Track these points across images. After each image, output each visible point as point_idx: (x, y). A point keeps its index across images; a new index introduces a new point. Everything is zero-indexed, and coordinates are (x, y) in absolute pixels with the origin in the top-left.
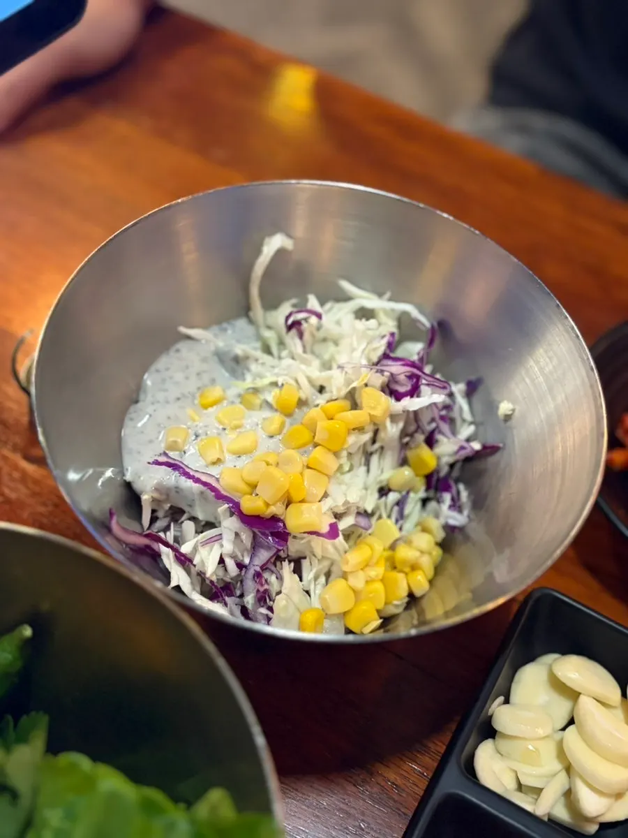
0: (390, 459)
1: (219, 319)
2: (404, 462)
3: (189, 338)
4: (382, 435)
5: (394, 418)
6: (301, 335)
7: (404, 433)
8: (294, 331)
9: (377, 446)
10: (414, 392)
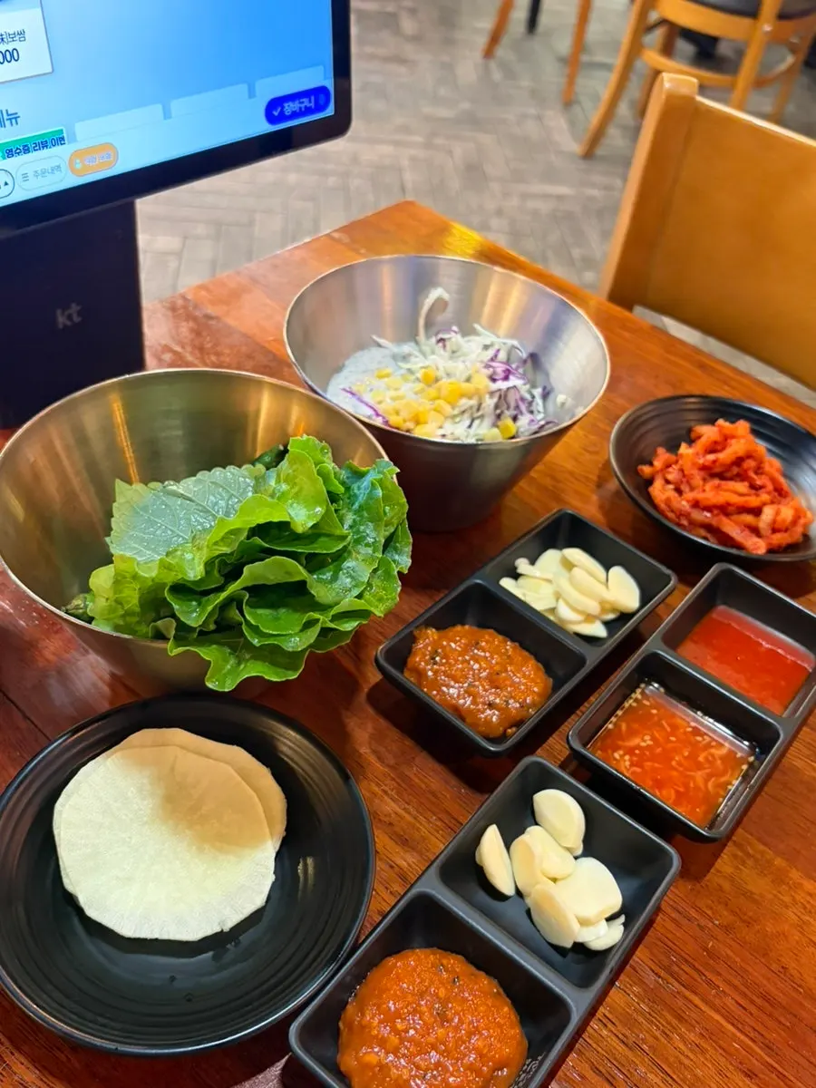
0: (488, 421)
1: (400, 340)
2: (495, 425)
3: (379, 345)
4: (483, 405)
5: (492, 394)
6: (444, 346)
7: (497, 407)
8: (441, 344)
9: (480, 413)
10: (506, 378)
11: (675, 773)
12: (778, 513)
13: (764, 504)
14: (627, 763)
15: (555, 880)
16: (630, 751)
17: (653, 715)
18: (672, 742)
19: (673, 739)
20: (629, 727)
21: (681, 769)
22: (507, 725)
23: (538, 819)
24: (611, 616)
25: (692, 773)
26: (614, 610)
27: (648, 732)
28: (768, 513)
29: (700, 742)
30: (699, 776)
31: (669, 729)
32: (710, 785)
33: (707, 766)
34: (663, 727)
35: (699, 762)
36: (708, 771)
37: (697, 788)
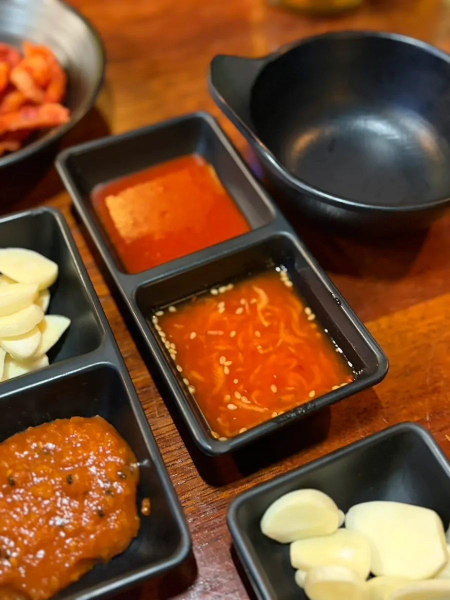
11: (273, 358)
12: (29, 70)
13: (8, 75)
14: (244, 399)
15: (372, 576)
16: (230, 388)
17: (196, 339)
18: (236, 336)
19: (233, 334)
20: (200, 370)
21: (271, 349)
22: (133, 508)
23: (283, 540)
24: (46, 300)
25: (280, 341)
26: (41, 293)
27: (214, 355)
28: (20, 78)
29: (244, 312)
30: (284, 337)
31: (221, 333)
32: (299, 333)
33: (275, 323)
34: (217, 336)
35: (270, 326)
36: (282, 325)
37: (298, 347)
